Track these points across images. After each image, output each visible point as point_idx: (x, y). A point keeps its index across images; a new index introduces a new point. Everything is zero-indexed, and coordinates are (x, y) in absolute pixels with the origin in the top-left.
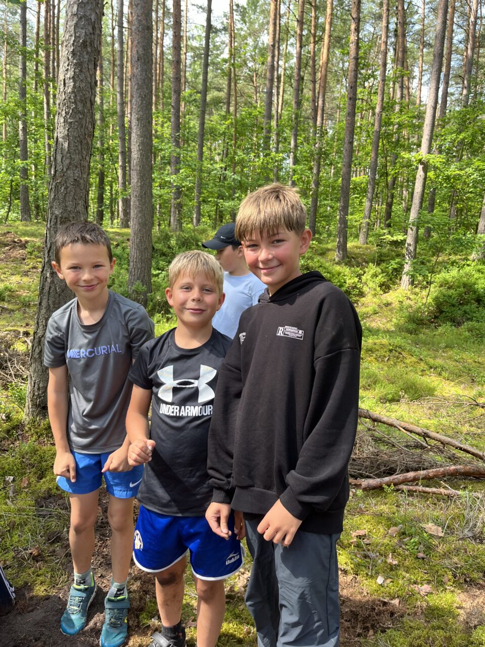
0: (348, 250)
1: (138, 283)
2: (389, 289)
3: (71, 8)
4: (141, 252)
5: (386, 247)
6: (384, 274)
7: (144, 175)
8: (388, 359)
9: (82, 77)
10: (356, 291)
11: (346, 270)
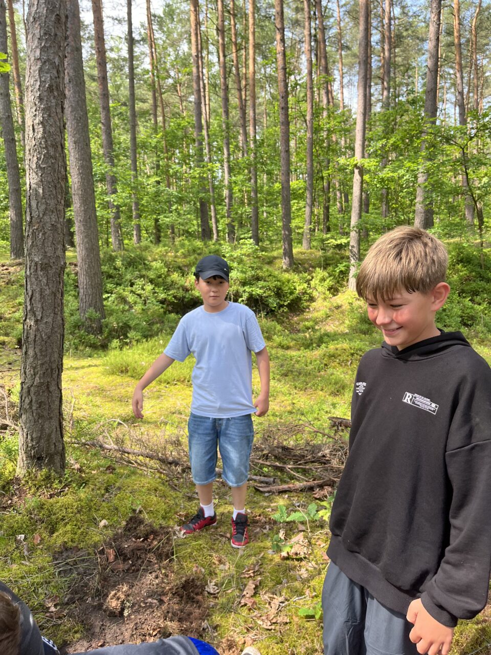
0: (294, 256)
1: (91, 310)
2: (338, 292)
3: (33, 52)
4: (90, 277)
5: (329, 250)
6: (332, 278)
7: (87, 198)
8: (351, 363)
9: (51, 121)
10: (306, 297)
11: (295, 277)
